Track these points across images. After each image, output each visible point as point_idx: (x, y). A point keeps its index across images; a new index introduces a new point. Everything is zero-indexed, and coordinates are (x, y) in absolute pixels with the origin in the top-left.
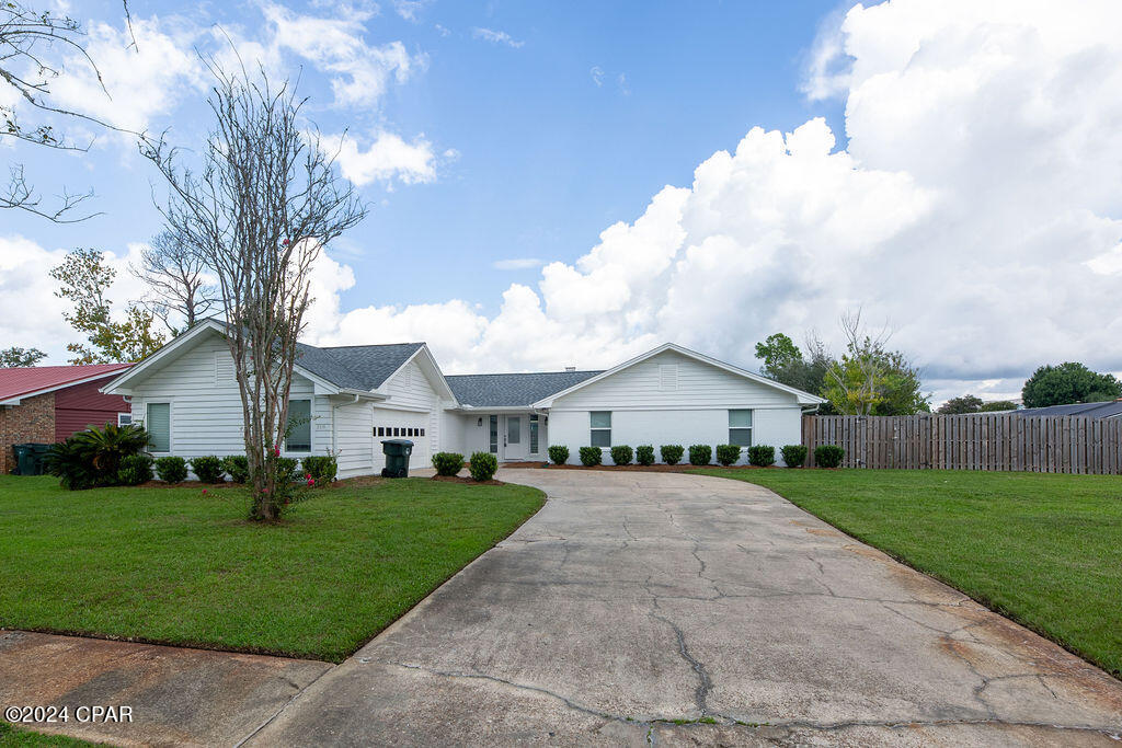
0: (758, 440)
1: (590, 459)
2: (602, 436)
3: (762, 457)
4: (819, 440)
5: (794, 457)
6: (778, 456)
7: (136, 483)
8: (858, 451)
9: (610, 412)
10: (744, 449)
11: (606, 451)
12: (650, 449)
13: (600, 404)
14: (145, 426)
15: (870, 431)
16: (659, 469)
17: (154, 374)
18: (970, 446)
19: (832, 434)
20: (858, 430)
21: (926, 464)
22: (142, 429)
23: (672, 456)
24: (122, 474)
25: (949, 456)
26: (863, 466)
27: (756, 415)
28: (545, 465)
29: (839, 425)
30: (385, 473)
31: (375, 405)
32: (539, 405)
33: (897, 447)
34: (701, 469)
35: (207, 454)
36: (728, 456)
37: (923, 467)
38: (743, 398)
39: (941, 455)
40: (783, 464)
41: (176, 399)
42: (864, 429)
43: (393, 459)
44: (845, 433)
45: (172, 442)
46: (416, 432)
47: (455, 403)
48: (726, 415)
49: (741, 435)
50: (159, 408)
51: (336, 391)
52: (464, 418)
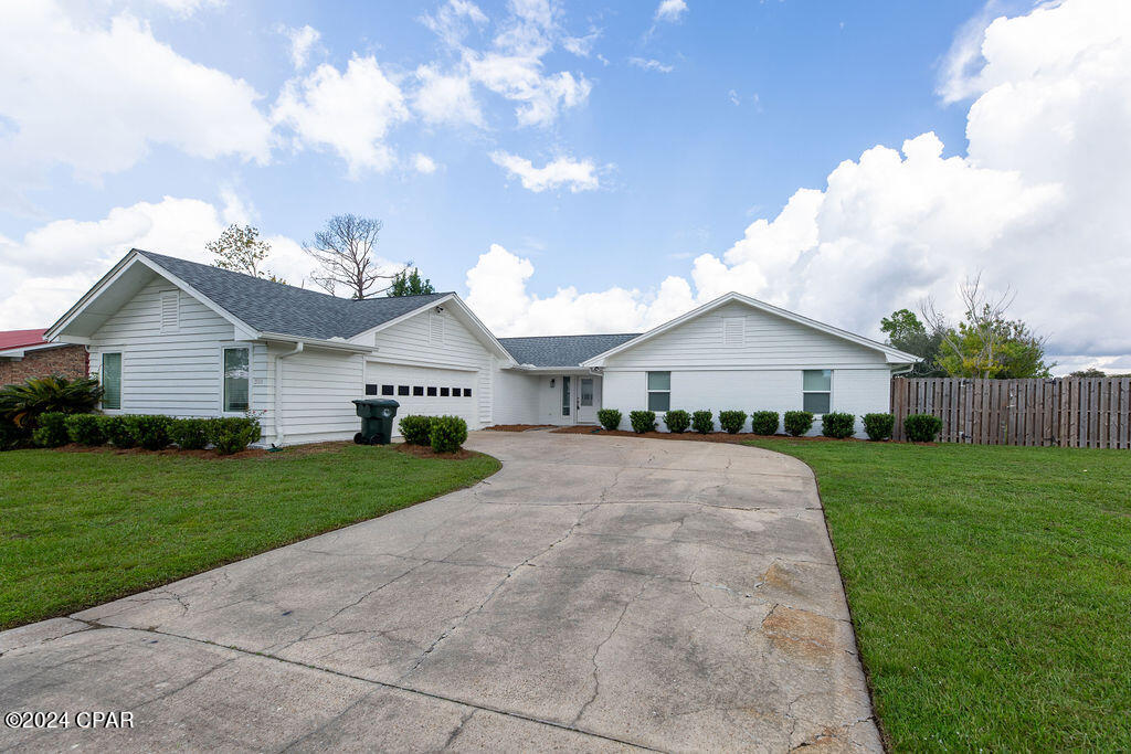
0: (838, 407)
1: (642, 425)
2: (660, 400)
3: (838, 427)
4: (913, 408)
5: (879, 428)
6: (859, 427)
7: (52, 445)
8: (962, 422)
9: (668, 373)
10: (818, 417)
11: (660, 415)
12: (708, 415)
13: (657, 362)
14: (101, 380)
15: (978, 398)
16: (718, 439)
17: (107, 321)
18: (1114, 419)
19: (932, 400)
20: (962, 396)
21: (1052, 440)
22: (97, 382)
23: (732, 422)
24: (39, 434)
25: (1083, 431)
26: (968, 441)
27: (835, 378)
28: (596, 431)
29: (938, 389)
30: (359, 439)
31: (367, 358)
32: (590, 364)
33: (1012, 418)
34: (764, 440)
35: (157, 413)
36: (798, 424)
37: (1047, 444)
38: (821, 357)
39: (1073, 431)
40: (865, 436)
41: (128, 348)
42: (969, 395)
43: (367, 422)
44: (946, 400)
45: (123, 397)
46: (457, 392)
47: (511, 362)
48: (800, 376)
49: (817, 400)
50: (112, 359)
51: (255, 335)
52: (536, 378)
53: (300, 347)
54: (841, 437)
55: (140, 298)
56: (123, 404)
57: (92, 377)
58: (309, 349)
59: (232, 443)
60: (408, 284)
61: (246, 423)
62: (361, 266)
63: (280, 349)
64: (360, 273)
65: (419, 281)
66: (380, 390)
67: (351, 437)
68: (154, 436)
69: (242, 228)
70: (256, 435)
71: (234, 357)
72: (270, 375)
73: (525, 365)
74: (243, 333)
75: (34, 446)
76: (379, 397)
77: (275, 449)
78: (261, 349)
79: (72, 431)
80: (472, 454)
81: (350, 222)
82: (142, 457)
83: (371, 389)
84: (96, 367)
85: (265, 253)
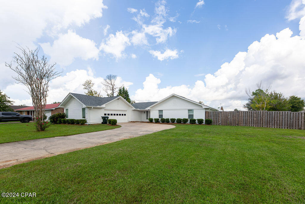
0: (194, 117)
1: (157, 121)
2: (161, 116)
3: (193, 122)
4: (209, 117)
5: (200, 121)
6: (197, 121)
7: (60, 124)
8: (219, 121)
9: (162, 110)
11: (160, 119)
12: (169, 119)
13: (160, 108)
15: (222, 115)
16: (170, 124)
17: (66, 104)
18: (250, 120)
19: (213, 116)
20: (219, 115)
21: (238, 124)
23: (173, 121)
24: (58, 122)
25: (244, 122)
26: (220, 125)
27: (194, 111)
28: (148, 122)
29: (214, 114)
31: (104, 109)
32: (147, 109)
33: (229, 120)
34: (178, 124)
35: (73, 118)
36: (185, 121)
37: (237, 125)
38: (191, 107)
39: (242, 122)
40: (198, 123)
41: (69, 108)
42: (221, 115)
43: (103, 120)
44: (216, 116)
45: (69, 116)
46: (123, 115)
47: (134, 108)
48: (187, 111)
49: (191, 116)
50: (67, 110)
51: (86, 106)
52: (141, 112)
53: (92, 108)
54: (192, 124)
55: (71, 100)
56: (69, 117)
57: (64, 113)
58: (94, 108)
59: (83, 123)
60: (122, 90)
61: (85, 120)
62: (113, 86)
63: (90, 108)
64: (113, 87)
65: (124, 89)
66: (107, 115)
67: (101, 123)
68: (73, 122)
69: (89, 80)
70: (86, 122)
71: (84, 110)
72: (88, 112)
73: (137, 109)
74: (84, 106)
75: (57, 124)
76: (107, 116)
77: (89, 124)
78: (87, 108)
79: (62, 121)
80: (118, 125)
81: (111, 76)
82: (71, 125)
83: (105, 114)
84: (65, 111)
85: (93, 85)
